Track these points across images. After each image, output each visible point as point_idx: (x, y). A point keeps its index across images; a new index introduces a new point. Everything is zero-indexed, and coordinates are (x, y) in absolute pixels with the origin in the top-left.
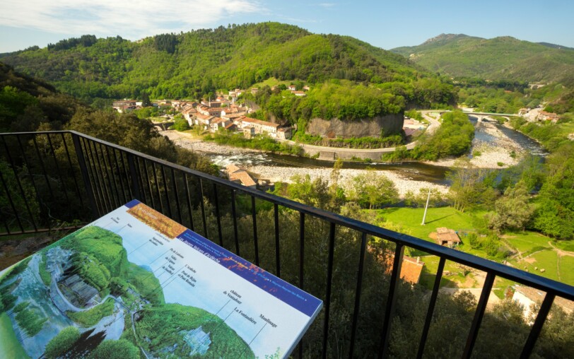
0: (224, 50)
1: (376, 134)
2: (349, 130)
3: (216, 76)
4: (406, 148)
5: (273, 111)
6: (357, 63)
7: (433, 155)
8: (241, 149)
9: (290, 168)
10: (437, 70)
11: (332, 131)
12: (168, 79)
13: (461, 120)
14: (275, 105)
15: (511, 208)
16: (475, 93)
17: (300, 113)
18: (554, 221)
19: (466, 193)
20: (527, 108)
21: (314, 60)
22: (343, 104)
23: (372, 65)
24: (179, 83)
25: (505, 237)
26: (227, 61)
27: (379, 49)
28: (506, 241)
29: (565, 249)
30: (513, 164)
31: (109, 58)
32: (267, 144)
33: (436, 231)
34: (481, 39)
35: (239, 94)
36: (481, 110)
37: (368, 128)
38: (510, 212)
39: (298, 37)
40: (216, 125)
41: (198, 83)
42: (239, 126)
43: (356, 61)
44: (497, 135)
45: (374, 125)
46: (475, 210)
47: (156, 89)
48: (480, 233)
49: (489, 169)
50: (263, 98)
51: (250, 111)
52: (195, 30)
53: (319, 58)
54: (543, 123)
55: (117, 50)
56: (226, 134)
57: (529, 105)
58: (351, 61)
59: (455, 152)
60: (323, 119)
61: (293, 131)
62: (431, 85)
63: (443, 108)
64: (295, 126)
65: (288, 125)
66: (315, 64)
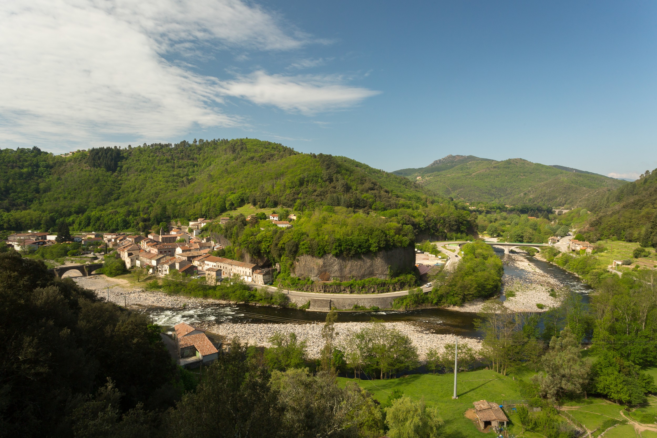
0: (186, 170)
1: (382, 274)
2: (347, 270)
3: (173, 201)
4: (422, 290)
5: (248, 247)
6: (354, 188)
7: (457, 299)
8: (200, 300)
9: (270, 325)
10: (449, 194)
11: (325, 271)
12: (103, 205)
13: (485, 253)
14: (250, 239)
15: (562, 365)
16: (496, 220)
17: (283, 249)
18: (618, 381)
19: (504, 347)
20: (557, 236)
21: (301, 184)
22: (338, 237)
23: (372, 189)
24: (119, 210)
25: (565, 408)
26: (189, 183)
27: (380, 171)
28: (567, 415)
29: (642, 421)
30: (556, 305)
31: (15, 174)
32: (238, 292)
33: (473, 407)
34: (493, 161)
35: (203, 225)
36: (506, 240)
37: (371, 266)
38: (562, 371)
39: (282, 157)
40: (167, 267)
41: (146, 210)
42: (200, 268)
43: (354, 185)
44: (530, 269)
45: (379, 262)
46: (519, 371)
47: (82, 217)
48: (531, 406)
49: (527, 313)
50: (235, 230)
51: (217, 247)
52: (149, 144)
53: (308, 181)
54: (578, 253)
55: (30, 165)
56: (180, 280)
57: (557, 233)
58: (347, 184)
59: (483, 293)
60: (313, 256)
61: (275, 273)
62: (443, 212)
63: (461, 238)
64: (277, 266)
65: (268, 265)
66: (304, 189)
